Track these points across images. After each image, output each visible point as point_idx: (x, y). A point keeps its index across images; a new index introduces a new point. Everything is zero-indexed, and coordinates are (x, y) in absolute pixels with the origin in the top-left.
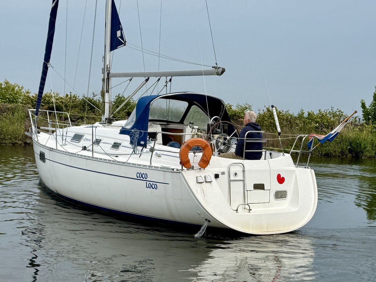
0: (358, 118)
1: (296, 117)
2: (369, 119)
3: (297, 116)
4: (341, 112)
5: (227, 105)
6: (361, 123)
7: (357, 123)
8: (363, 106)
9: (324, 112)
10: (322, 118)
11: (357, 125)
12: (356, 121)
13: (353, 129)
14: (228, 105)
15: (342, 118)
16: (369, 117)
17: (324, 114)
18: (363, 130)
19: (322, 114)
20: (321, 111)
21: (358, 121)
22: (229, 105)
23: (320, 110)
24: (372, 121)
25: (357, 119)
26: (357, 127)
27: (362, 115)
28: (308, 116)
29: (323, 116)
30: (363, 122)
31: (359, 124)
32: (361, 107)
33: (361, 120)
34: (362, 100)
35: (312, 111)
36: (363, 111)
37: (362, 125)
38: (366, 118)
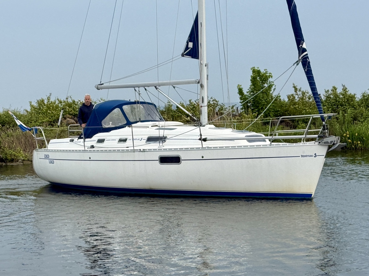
0: (236, 106)
1: (162, 111)
2: (248, 107)
3: (164, 110)
4: (216, 101)
5: (78, 102)
6: (239, 112)
7: (235, 113)
8: (241, 92)
9: (195, 103)
10: (193, 110)
11: (234, 116)
12: (233, 111)
14: (79, 103)
15: (217, 108)
16: (248, 104)
17: (195, 104)
19: (193, 105)
20: (192, 101)
21: (235, 111)
22: (81, 102)
23: (190, 101)
24: (252, 110)
26: (235, 118)
27: (240, 102)
28: (176, 109)
29: (194, 107)
30: (242, 111)
31: (237, 114)
32: (238, 93)
33: (239, 109)
34: (239, 85)
35: (182, 103)
36: (241, 99)
37: (240, 115)
38: (245, 107)
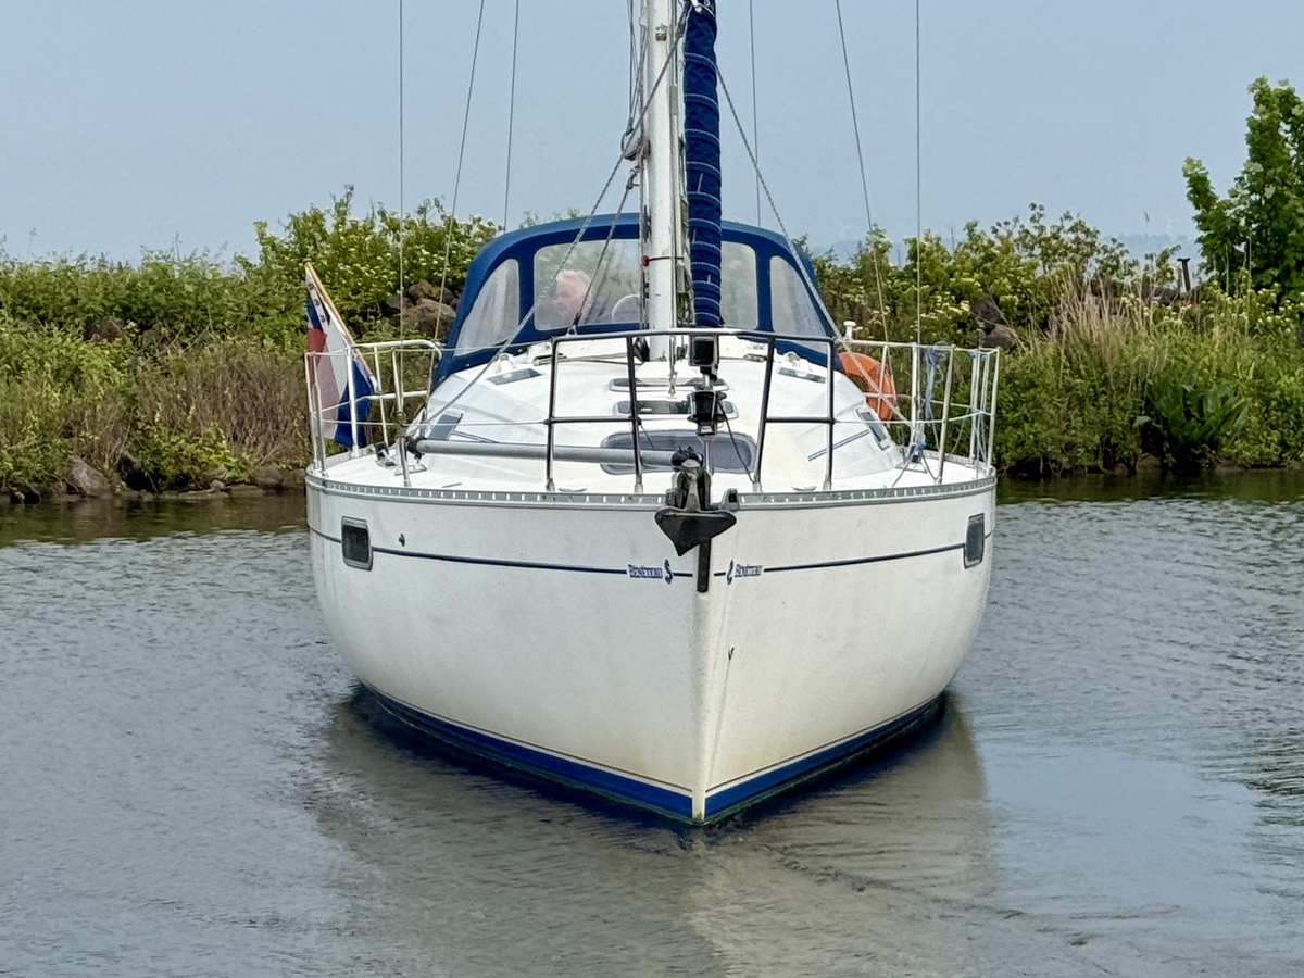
0: (1178, 255)
1: (845, 274)
2: (1235, 261)
3: (853, 268)
4: (1087, 232)
5: (470, 227)
6: (1194, 284)
7: (1173, 286)
8: (1200, 190)
9: (992, 237)
10: (986, 271)
11: (1170, 298)
12: (1164, 274)
13: (1158, 317)
14: (476, 229)
15: (1091, 260)
16: (1237, 247)
17: (992, 244)
18: (1211, 324)
19: (985, 248)
20: (977, 230)
21: (1176, 275)
22: (482, 227)
23: (971, 228)
24: (1255, 272)
25: (1173, 263)
26: (1176, 309)
27: (1200, 240)
28: (909, 262)
29: (990, 258)
30: (1205, 277)
31: (1183, 290)
32: (1190, 198)
33: (1193, 267)
34: (1189, 161)
35: (933, 235)
36: (1202, 221)
37: (1199, 295)
38: (1218, 258)
